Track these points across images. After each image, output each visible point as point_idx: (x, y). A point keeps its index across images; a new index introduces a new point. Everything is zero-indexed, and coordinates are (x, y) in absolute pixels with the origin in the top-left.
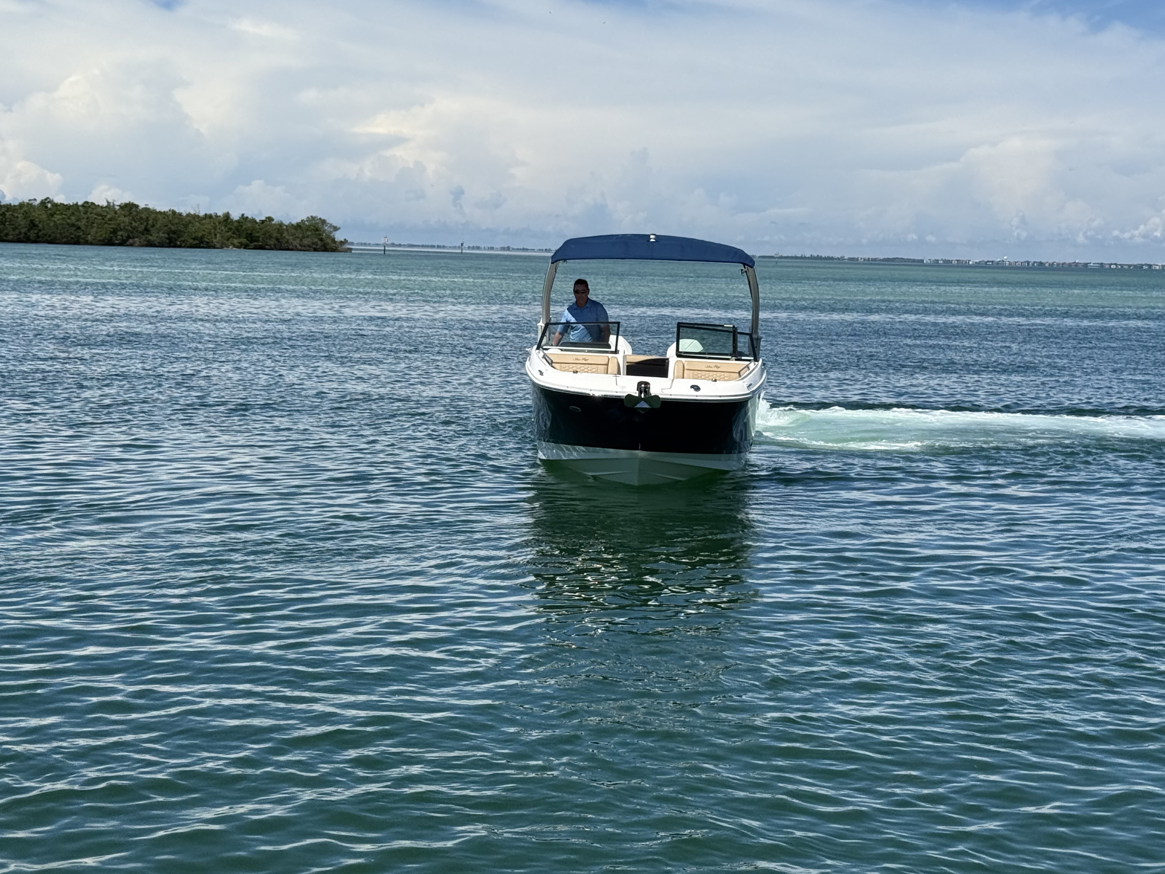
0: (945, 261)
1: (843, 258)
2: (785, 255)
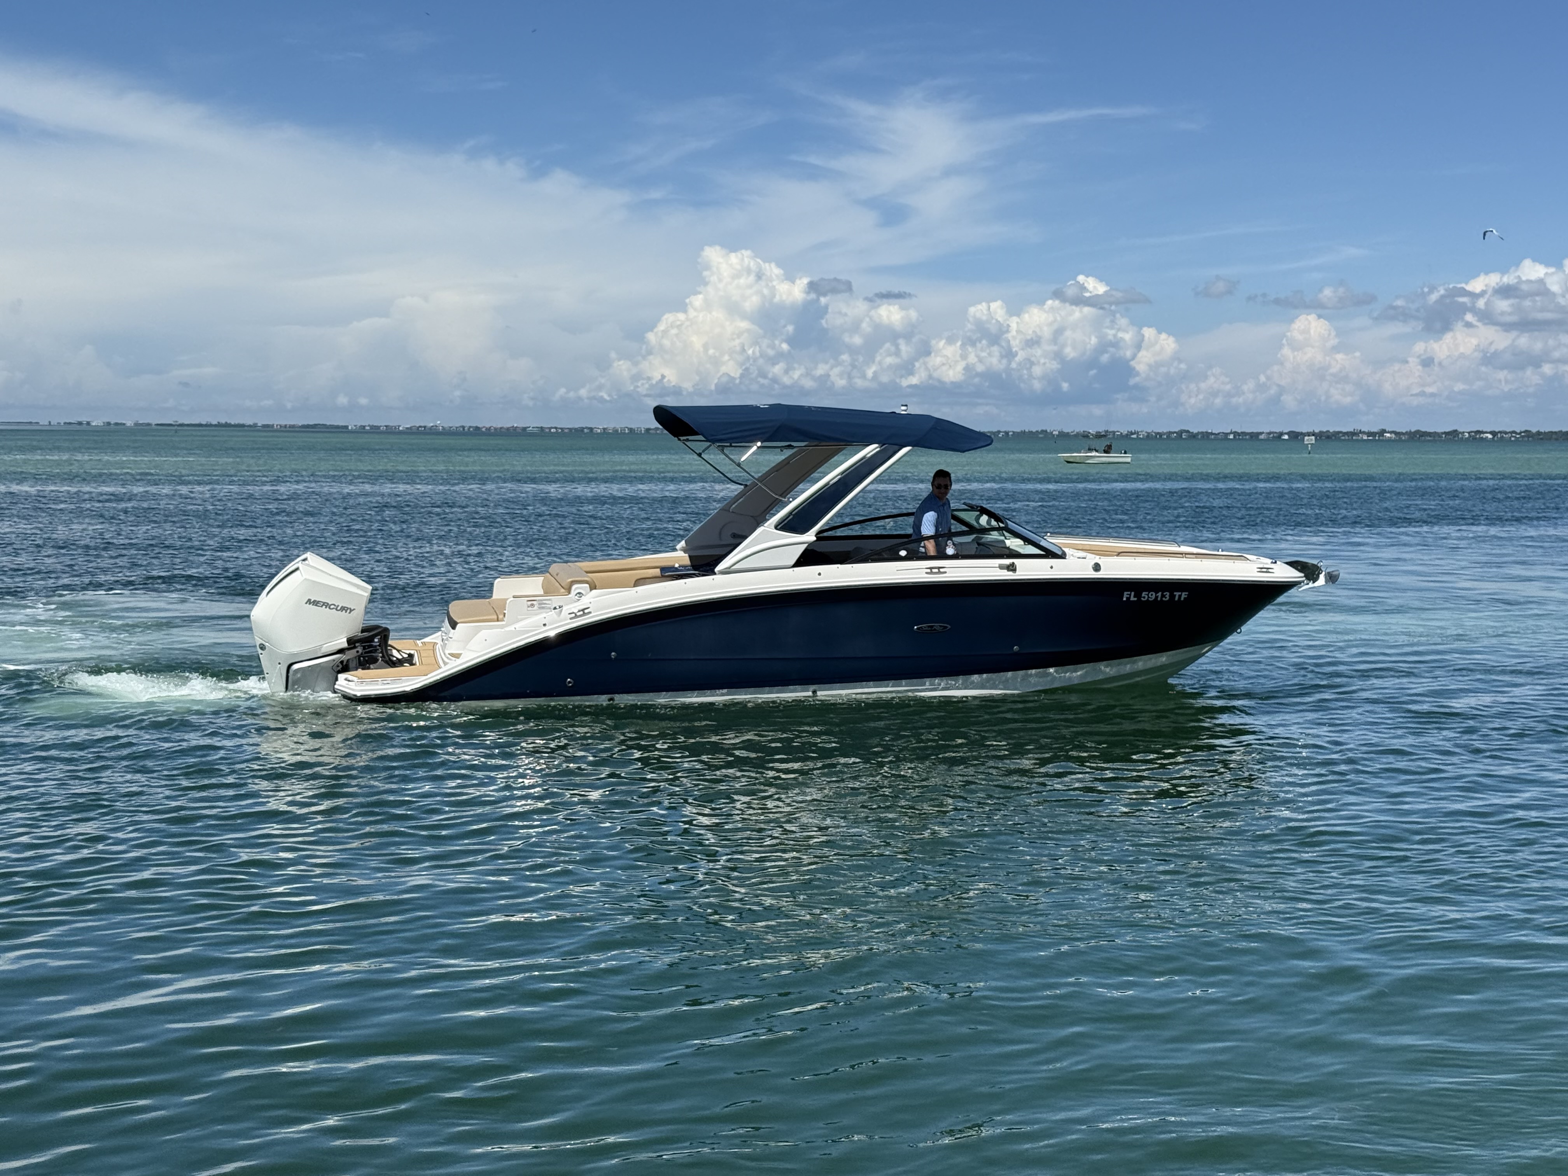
0: (372, 427)
1: (255, 425)
2: (186, 423)
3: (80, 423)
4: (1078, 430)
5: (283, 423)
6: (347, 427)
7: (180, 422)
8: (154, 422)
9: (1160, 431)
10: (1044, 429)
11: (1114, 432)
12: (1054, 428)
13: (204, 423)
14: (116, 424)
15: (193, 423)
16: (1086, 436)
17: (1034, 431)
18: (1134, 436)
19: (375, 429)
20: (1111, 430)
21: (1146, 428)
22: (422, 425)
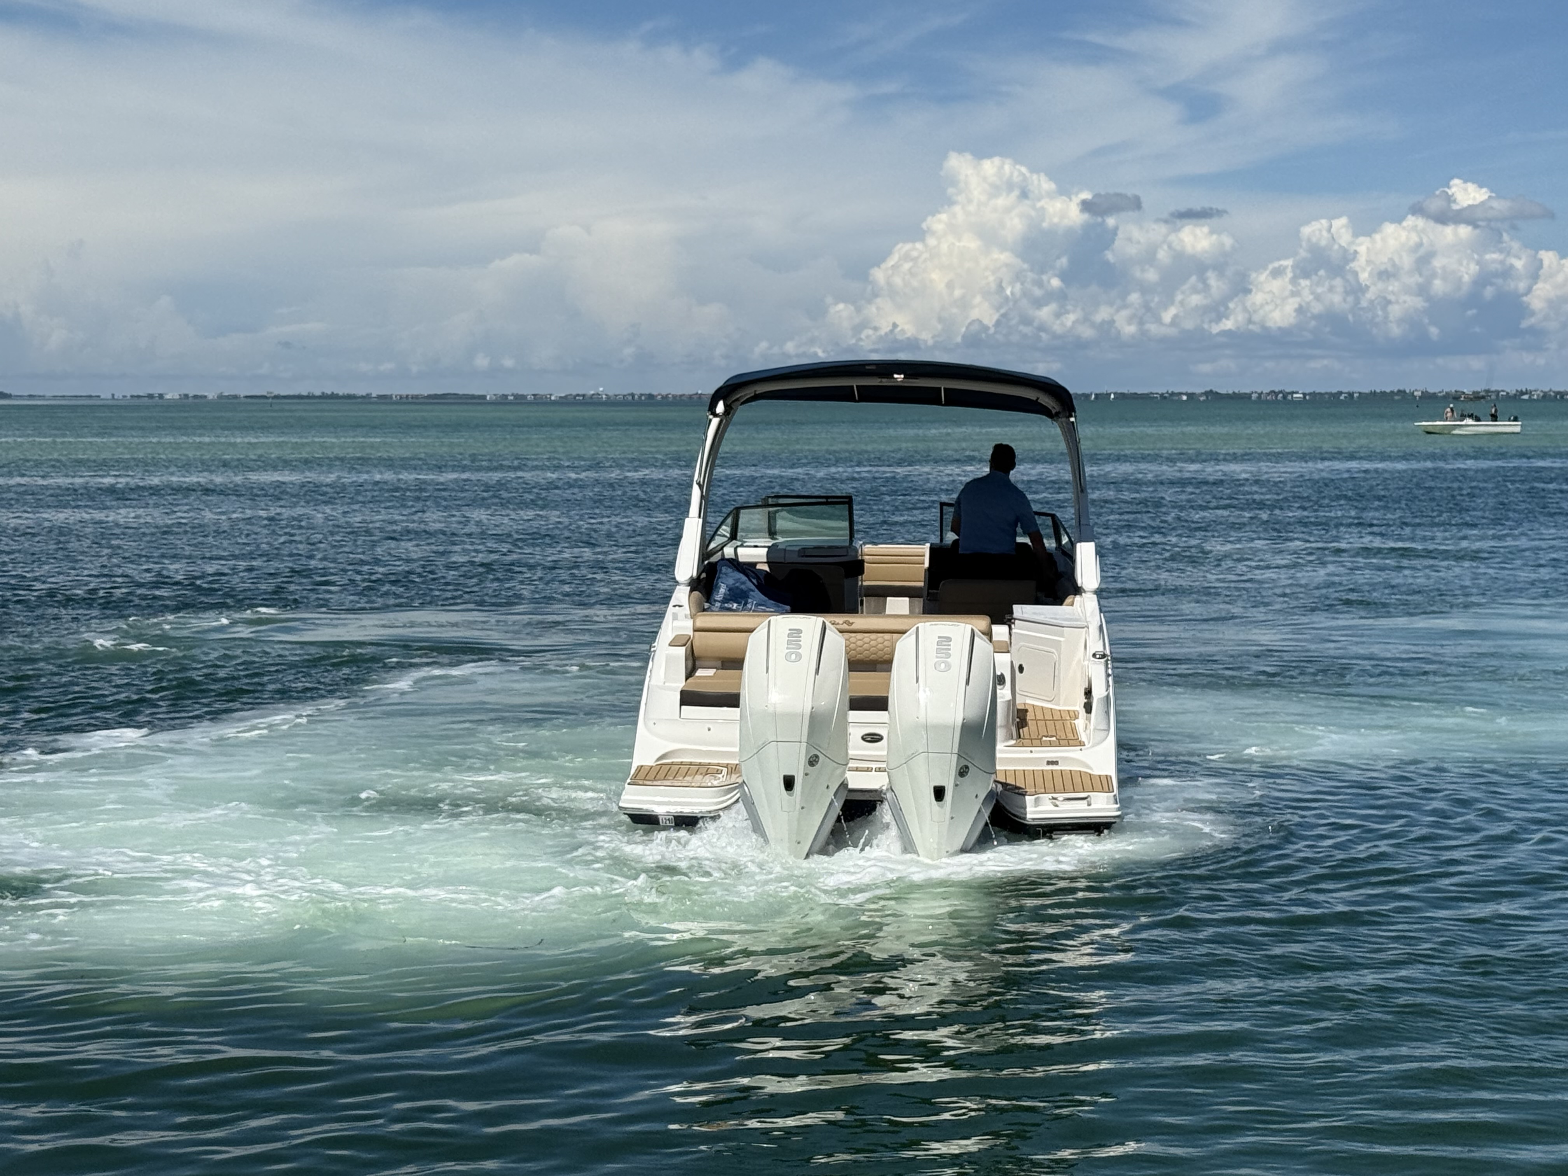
0: (516, 396)
1: (368, 396)
2: (283, 393)
3: (151, 396)
4: (1448, 390)
5: (404, 393)
6: (484, 397)
7: (276, 393)
8: (243, 393)
9: (1562, 389)
10: (1401, 388)
11: (1498, 392)
12: (1416, 386)
13: (305, 393)
14: (196, 397)
15: (291, 393)
16: (1456, 397)
17: (1388, 391)
18: (1526, 397)
19: (520, 399)
20: (1493, 389)
21: (1540, 386)
22: (581, 393)
